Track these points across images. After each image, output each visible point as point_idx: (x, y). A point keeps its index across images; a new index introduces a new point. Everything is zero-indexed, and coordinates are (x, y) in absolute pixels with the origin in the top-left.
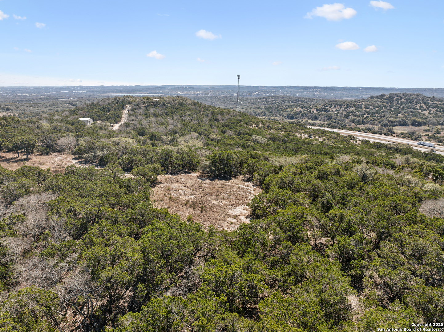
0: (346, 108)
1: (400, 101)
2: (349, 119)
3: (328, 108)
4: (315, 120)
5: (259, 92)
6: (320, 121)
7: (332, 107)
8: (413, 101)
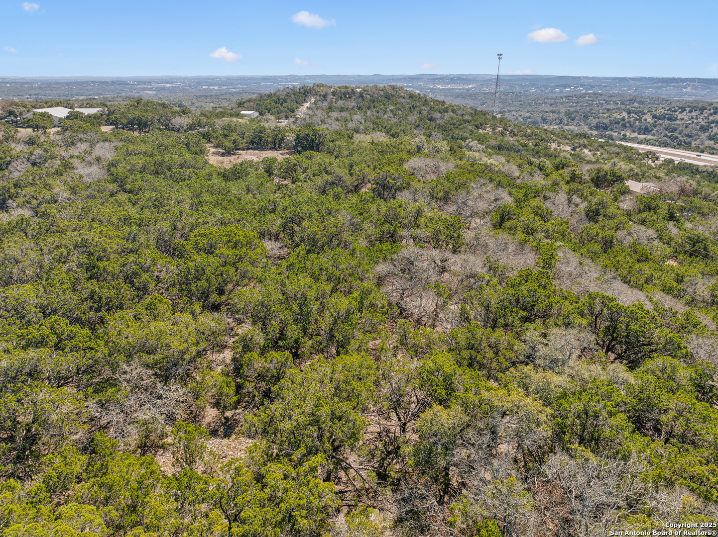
3: (677, 113)
4: (644, 134)
5: (575, 87)
6: (653, 135)
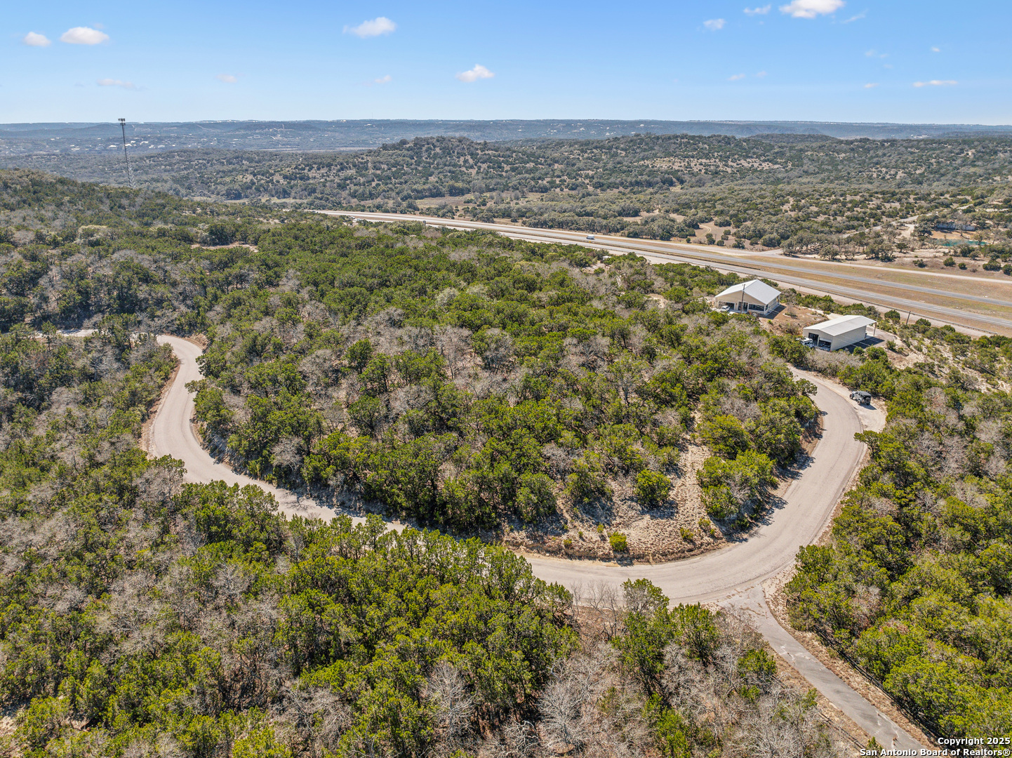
0: (339, 171)
1: (433, 152)
2: (347, 192)
3: (306, 171)
4: (284, 198)
6: (295, 198)
7: (313, 171)
8: (454, 152)
